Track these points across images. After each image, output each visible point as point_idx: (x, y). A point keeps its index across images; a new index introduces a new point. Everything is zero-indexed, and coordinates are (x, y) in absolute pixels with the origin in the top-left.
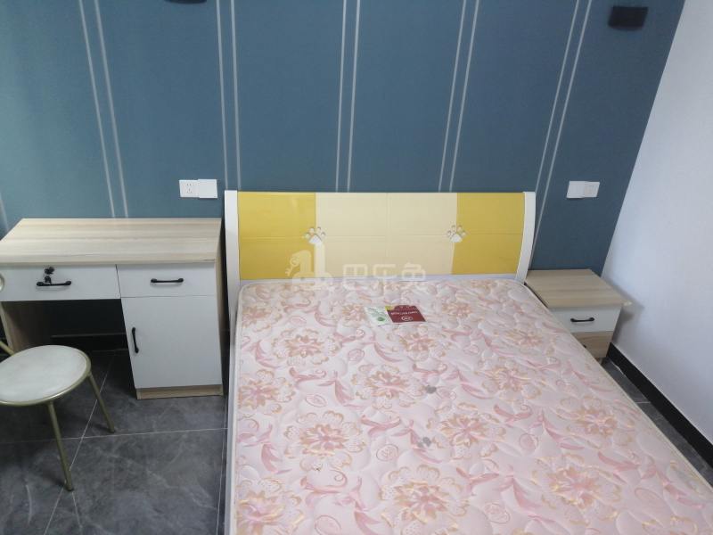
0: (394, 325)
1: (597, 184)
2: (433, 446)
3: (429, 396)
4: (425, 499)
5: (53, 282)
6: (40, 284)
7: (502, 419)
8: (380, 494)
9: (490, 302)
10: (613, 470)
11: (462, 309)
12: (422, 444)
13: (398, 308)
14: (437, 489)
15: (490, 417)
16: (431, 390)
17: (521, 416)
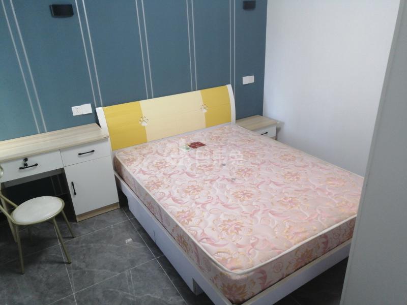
0: (194, 149)
1: (253, 77)
2: (236, 180)
3: (224, 167)
4: (244, 194)
5: (29, 166)
6: (21, 168)
7: (256, 166)
8: (227, 198)
9: (227, 133)
10: (301, 169)
11: (218, 138)
12: (232, 181)
13: (192, 144)
14: (247, 191)
15: (251, 166)
16: (224, 165)
17: (262, 163)
